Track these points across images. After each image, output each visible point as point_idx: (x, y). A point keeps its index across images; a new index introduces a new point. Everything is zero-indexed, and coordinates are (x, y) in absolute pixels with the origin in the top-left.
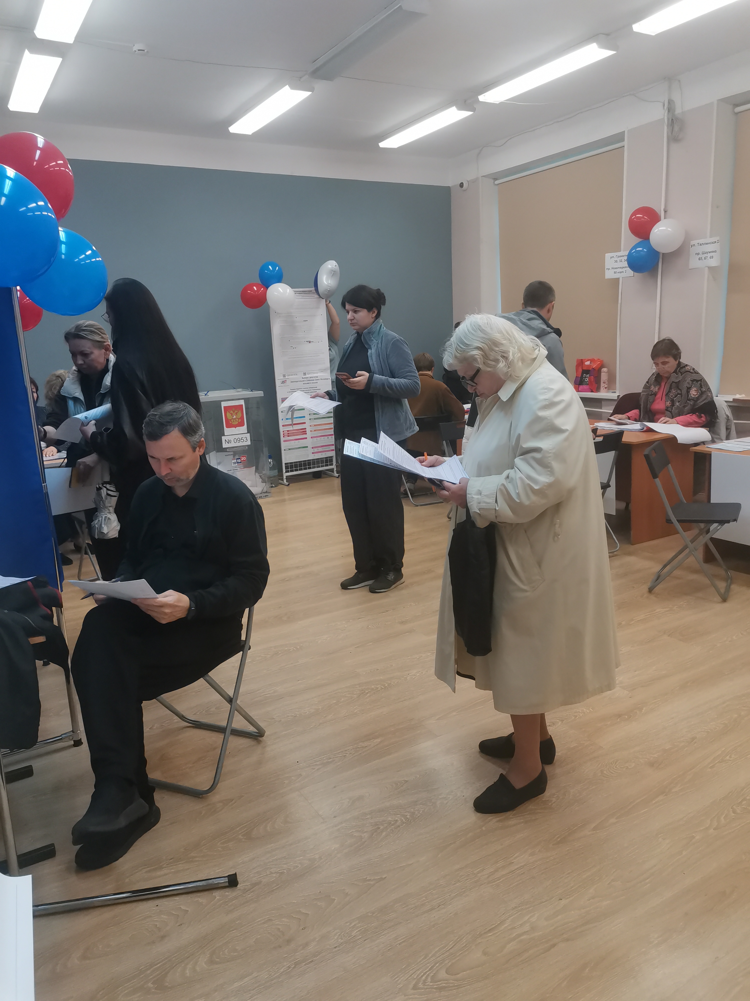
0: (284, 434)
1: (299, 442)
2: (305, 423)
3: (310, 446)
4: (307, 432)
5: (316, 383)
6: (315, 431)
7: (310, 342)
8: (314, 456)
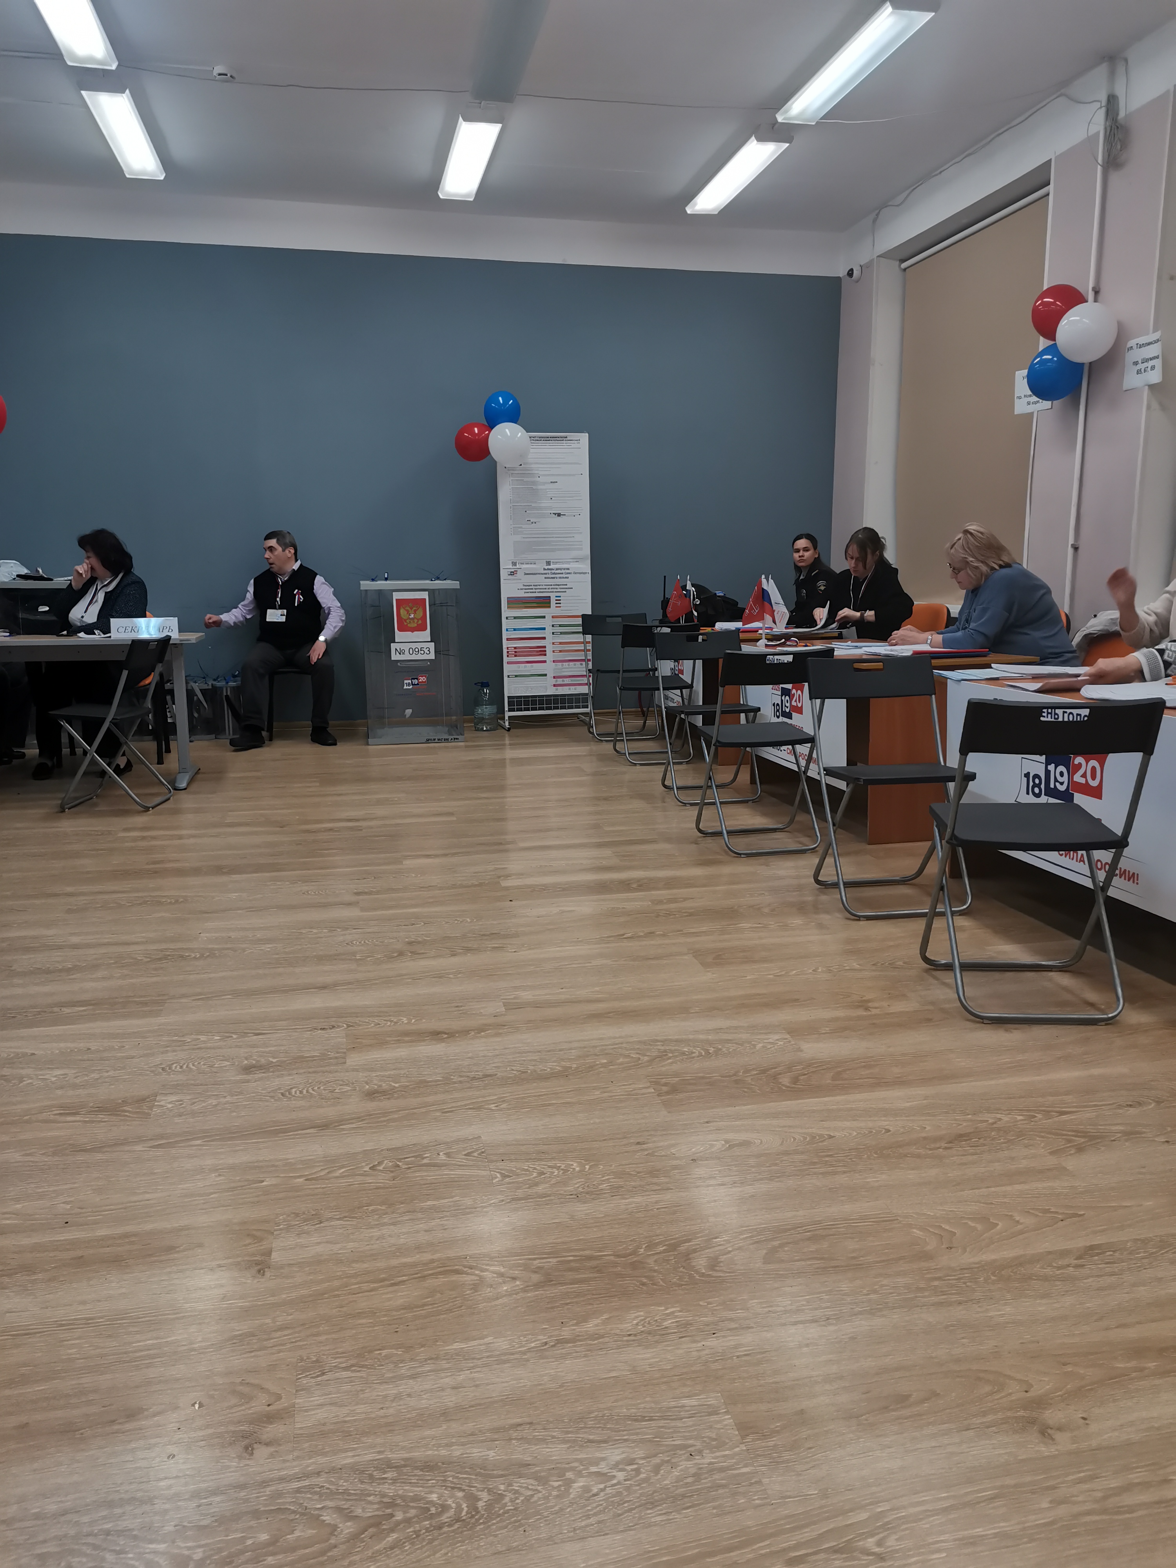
0: (508, 652)
1: (532, 666)
2: (544, 638)
3: (550, 675)
4: (547, 653)
5: (566, 578)
6: (560, 651)
7: (559, 515)
8: (557, 689)
